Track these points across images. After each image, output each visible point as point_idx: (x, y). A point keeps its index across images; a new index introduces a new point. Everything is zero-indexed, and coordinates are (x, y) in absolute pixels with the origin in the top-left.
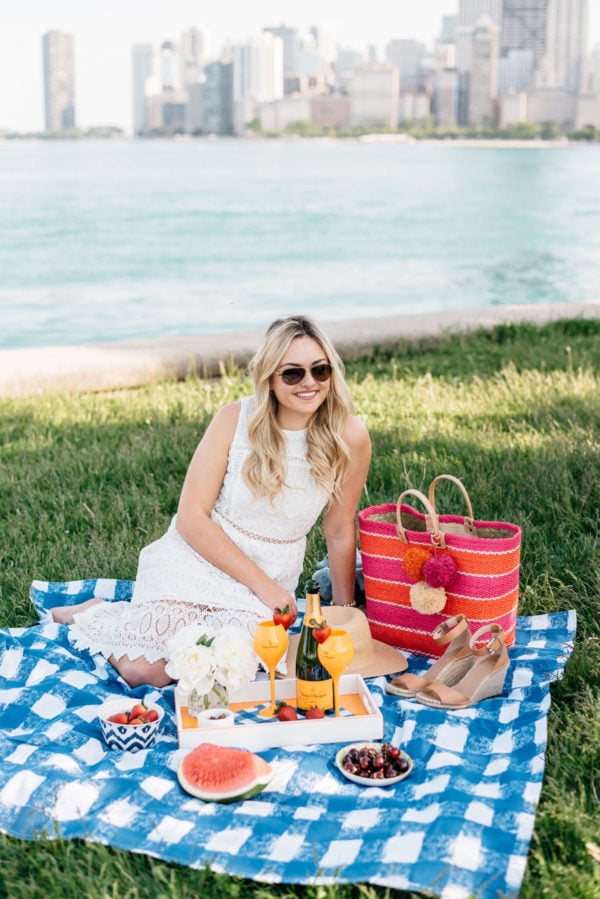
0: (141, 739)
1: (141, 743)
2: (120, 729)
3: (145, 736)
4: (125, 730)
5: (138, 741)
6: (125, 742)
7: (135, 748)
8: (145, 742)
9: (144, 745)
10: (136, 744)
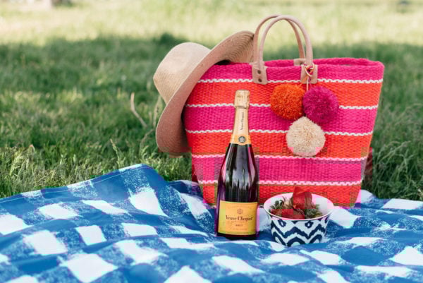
0: (303, 234)
1: (303, 238)
2: (280, 221)
3: (308, 231)
4: (285, 224)
5: (300, 236)
6: (285, 236)
7: (296, 244)
8: (308, 238)
9: (307, 241)
10: (296, 239)
